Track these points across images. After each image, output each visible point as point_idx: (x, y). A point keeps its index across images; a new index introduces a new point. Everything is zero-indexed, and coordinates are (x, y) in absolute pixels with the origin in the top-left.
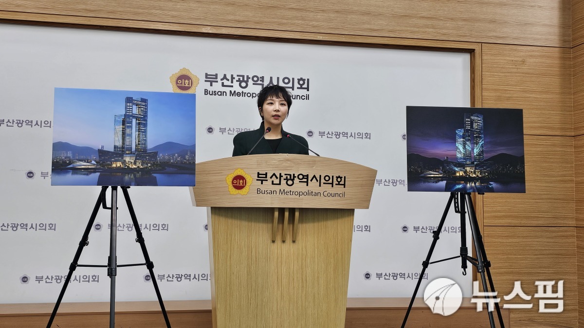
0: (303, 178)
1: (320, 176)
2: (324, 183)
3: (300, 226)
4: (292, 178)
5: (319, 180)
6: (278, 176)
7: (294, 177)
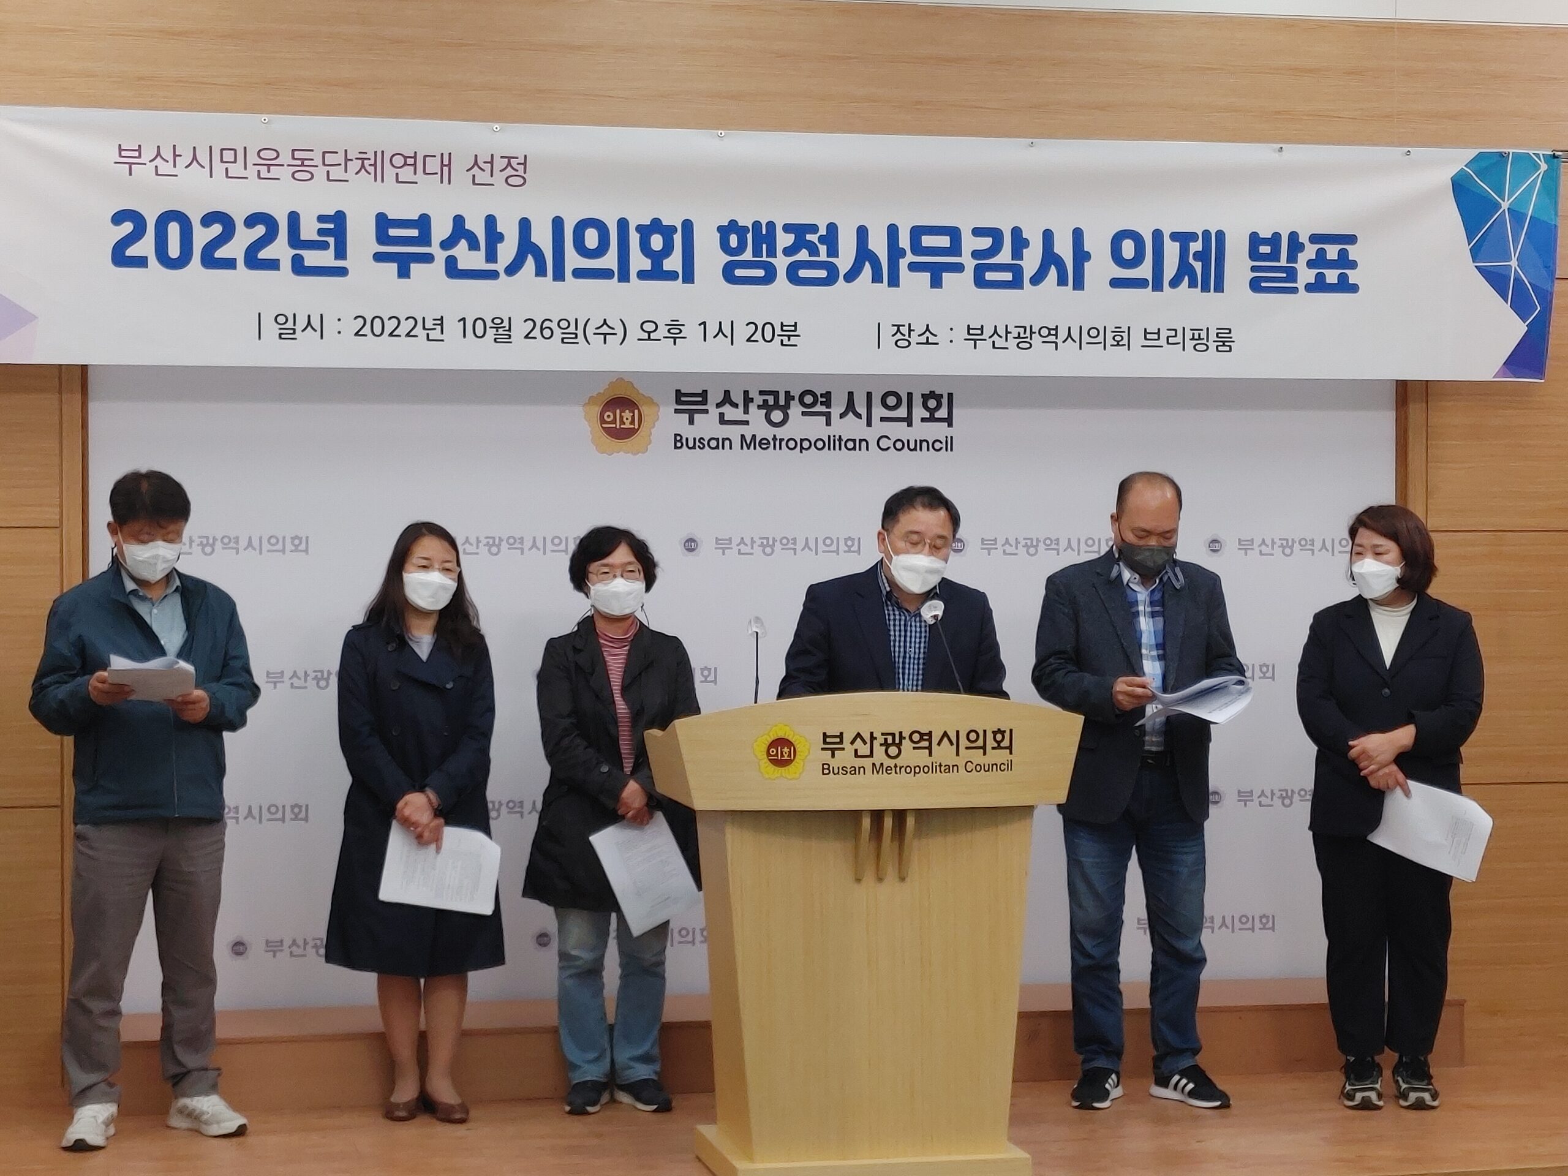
0: (921, 739)
1: (958, 732)
2: (967, 748)
3: (916, 843)
4: (897, 741)
5: (954, 741)
6: (867, 738)
7: (901, 737)
